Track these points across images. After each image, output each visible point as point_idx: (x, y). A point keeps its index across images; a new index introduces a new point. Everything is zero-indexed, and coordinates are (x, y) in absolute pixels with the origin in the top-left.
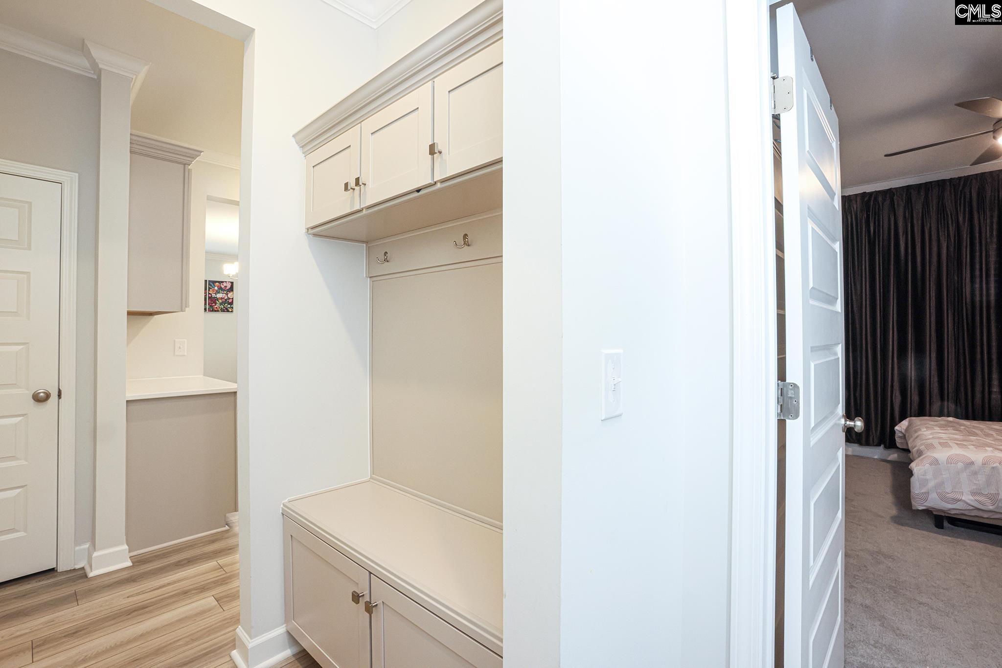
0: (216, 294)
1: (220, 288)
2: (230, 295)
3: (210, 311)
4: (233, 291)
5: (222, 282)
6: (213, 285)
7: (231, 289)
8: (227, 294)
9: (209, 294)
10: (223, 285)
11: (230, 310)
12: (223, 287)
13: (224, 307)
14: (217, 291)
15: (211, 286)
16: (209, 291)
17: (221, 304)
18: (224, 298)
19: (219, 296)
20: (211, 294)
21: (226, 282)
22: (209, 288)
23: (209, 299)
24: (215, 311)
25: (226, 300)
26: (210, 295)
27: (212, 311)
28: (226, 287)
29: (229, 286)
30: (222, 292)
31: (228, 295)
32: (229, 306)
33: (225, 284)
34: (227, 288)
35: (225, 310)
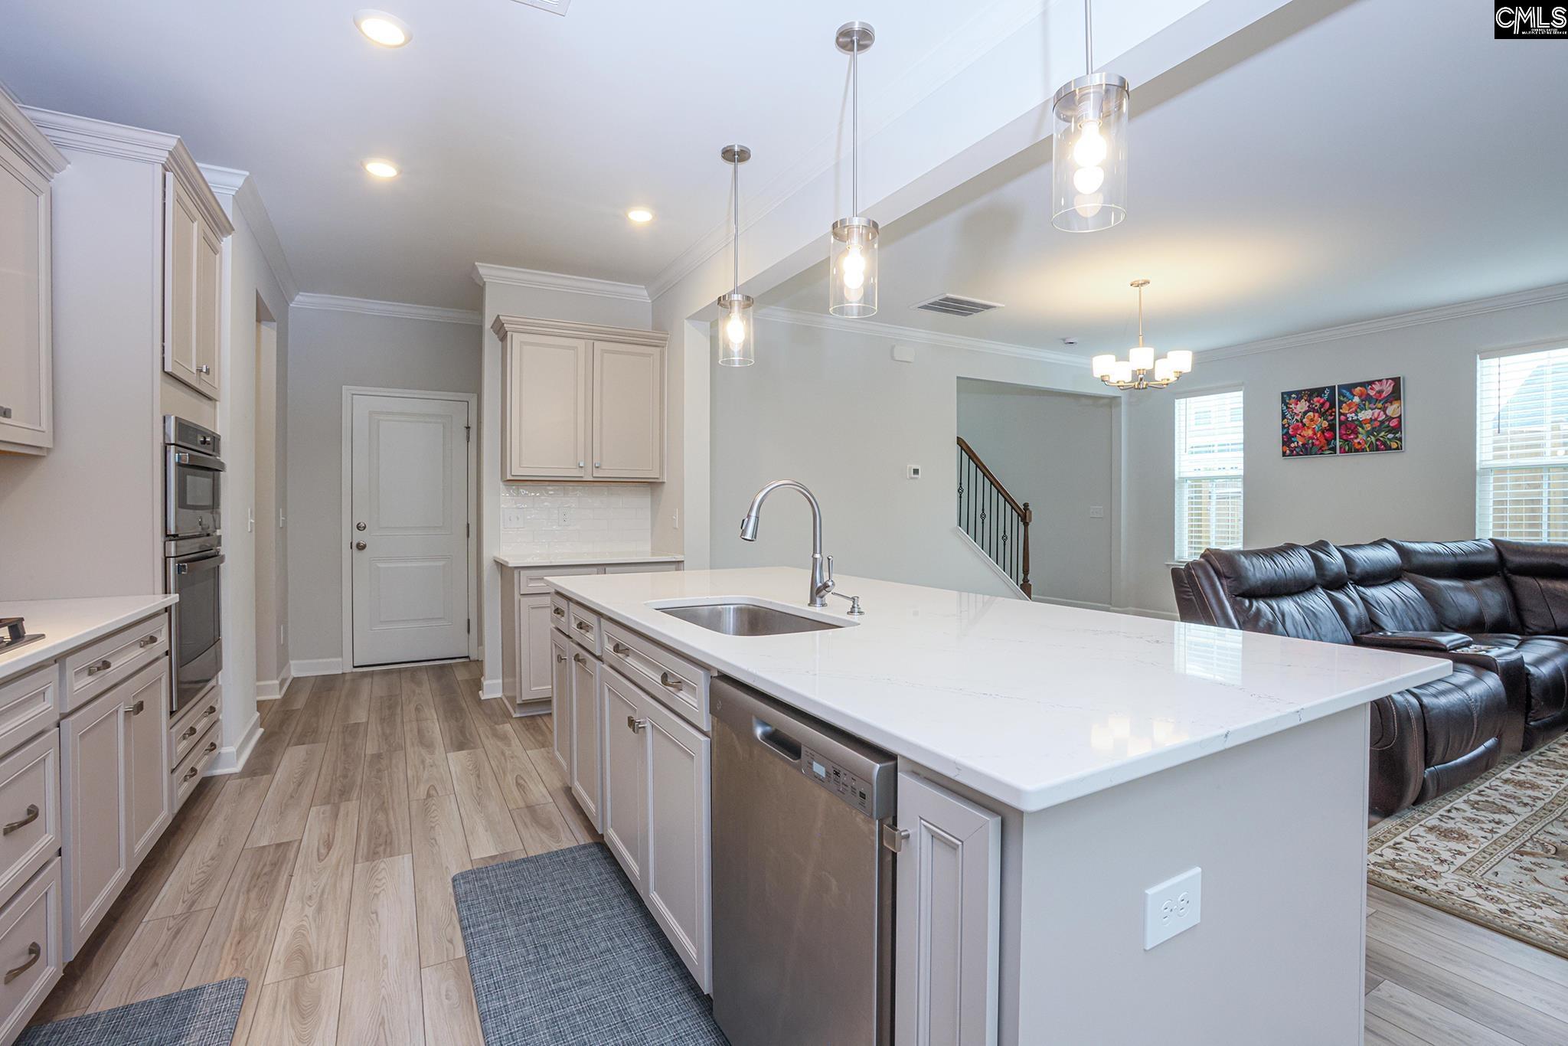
0: (1356, 412)
1: (1368, 398)
2: (1392, 410)
3: (1343, 451)
4: (1399, 398)
5: (1372, 383)
6: (1348, 394)
7: (1396, 395)
8: (1384, 410)
9: (1340, 414)
10: (1372, 389)
11: (1394, 445)
12: (1372, 393)
13: (1377, 440)
14: (1358, 405)
15: (1344, 396)
16: (1340, 408)
17: (1369, 433)
18: (1376, 419)
19: (1363, 415)
20: (1345, 415)
21: (1380, 381)
22: (1341, 402)
23: (1340, 426)
24: (1357, 451)
25: (1382, 422)
26: (1342, 417)
27: (1350, 451)
28: (1380, 392)
29: (1388, 388)
30: (1372, 406)
31: (1387, 412)
32: (1390, 436)
33: (1377, 387)
34: (1384, 394)
35: (1382, 447)
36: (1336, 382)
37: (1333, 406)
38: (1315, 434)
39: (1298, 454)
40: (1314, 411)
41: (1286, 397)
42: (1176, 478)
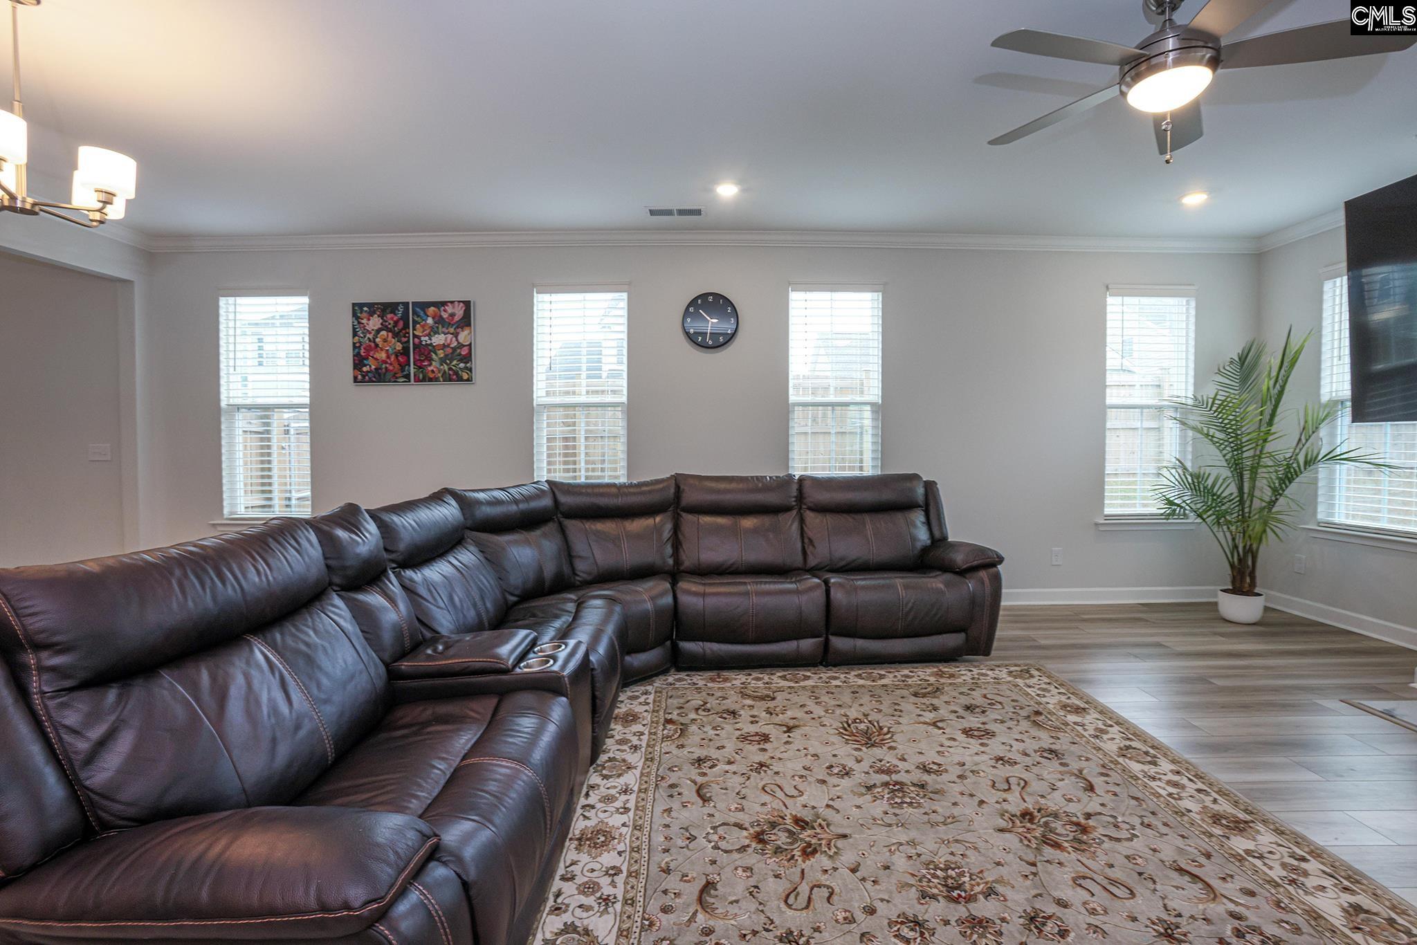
0: (429, 335)
1: (439, 320)
2: (463, 336)
3: (417, 380)
4: (469, 325)
5: (444, 304)
6: (422, 313)
7: (466, 321)
8: (456, 335)
9: (415, 336)
10: (445, 311)
11: (465, 376)
12: (445, 315)
13: (450, 369)
14: (432, 328)
15: (418, 316)
16: (414, 329)
17: (442, 361)
18: (448, 346)
19: (438, 340)
20: (419, 337)
21: (452, 302)
22: (415, 323)
23: (414, 350)
24: (431, 380)
25: (454, 349)
26: (416, 340)
27: (424, 380)
28: (452, 315)
29: (459, 312)
30: (444, 330)
31: (459, 338)
32: (462, 365)
33: (450, 309)
34: (457, 318)
35: (454, 377)
36: (411, 299)
37: (406, 326)
38: (388, 357)
39: (371, 381)
40: (389, 330)
41: (357, 309)
42: (223, 404)
